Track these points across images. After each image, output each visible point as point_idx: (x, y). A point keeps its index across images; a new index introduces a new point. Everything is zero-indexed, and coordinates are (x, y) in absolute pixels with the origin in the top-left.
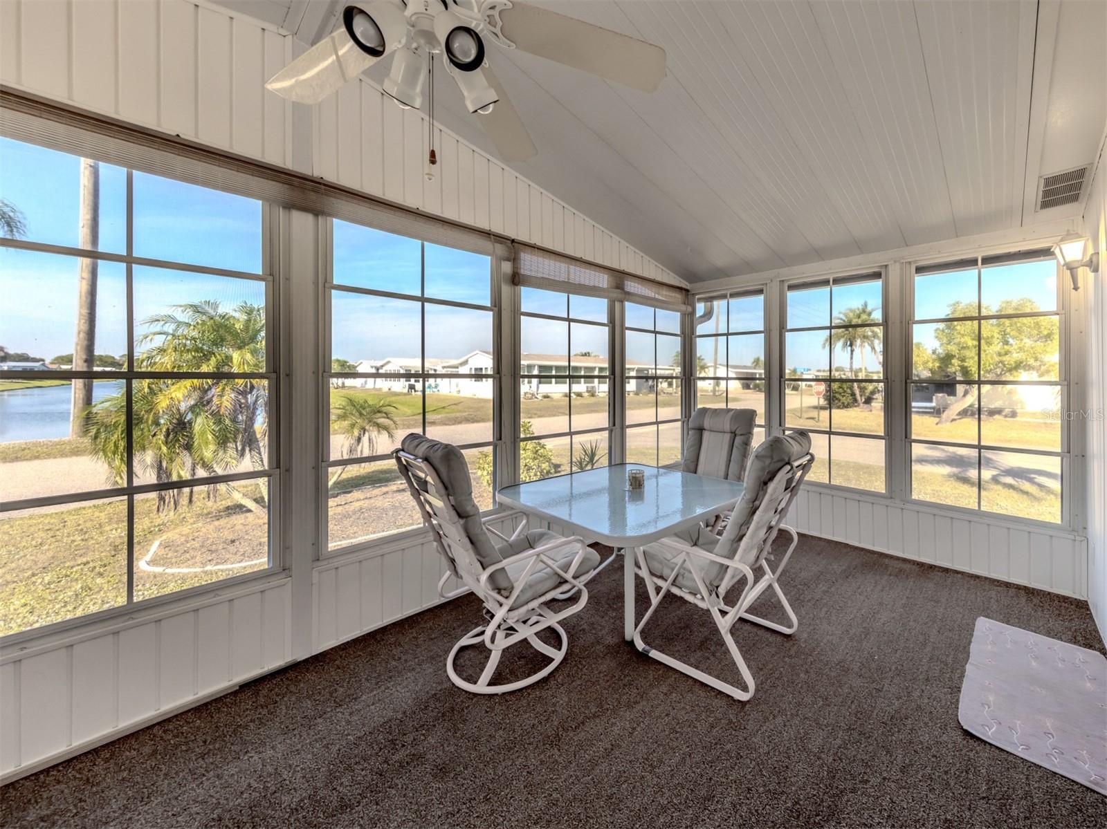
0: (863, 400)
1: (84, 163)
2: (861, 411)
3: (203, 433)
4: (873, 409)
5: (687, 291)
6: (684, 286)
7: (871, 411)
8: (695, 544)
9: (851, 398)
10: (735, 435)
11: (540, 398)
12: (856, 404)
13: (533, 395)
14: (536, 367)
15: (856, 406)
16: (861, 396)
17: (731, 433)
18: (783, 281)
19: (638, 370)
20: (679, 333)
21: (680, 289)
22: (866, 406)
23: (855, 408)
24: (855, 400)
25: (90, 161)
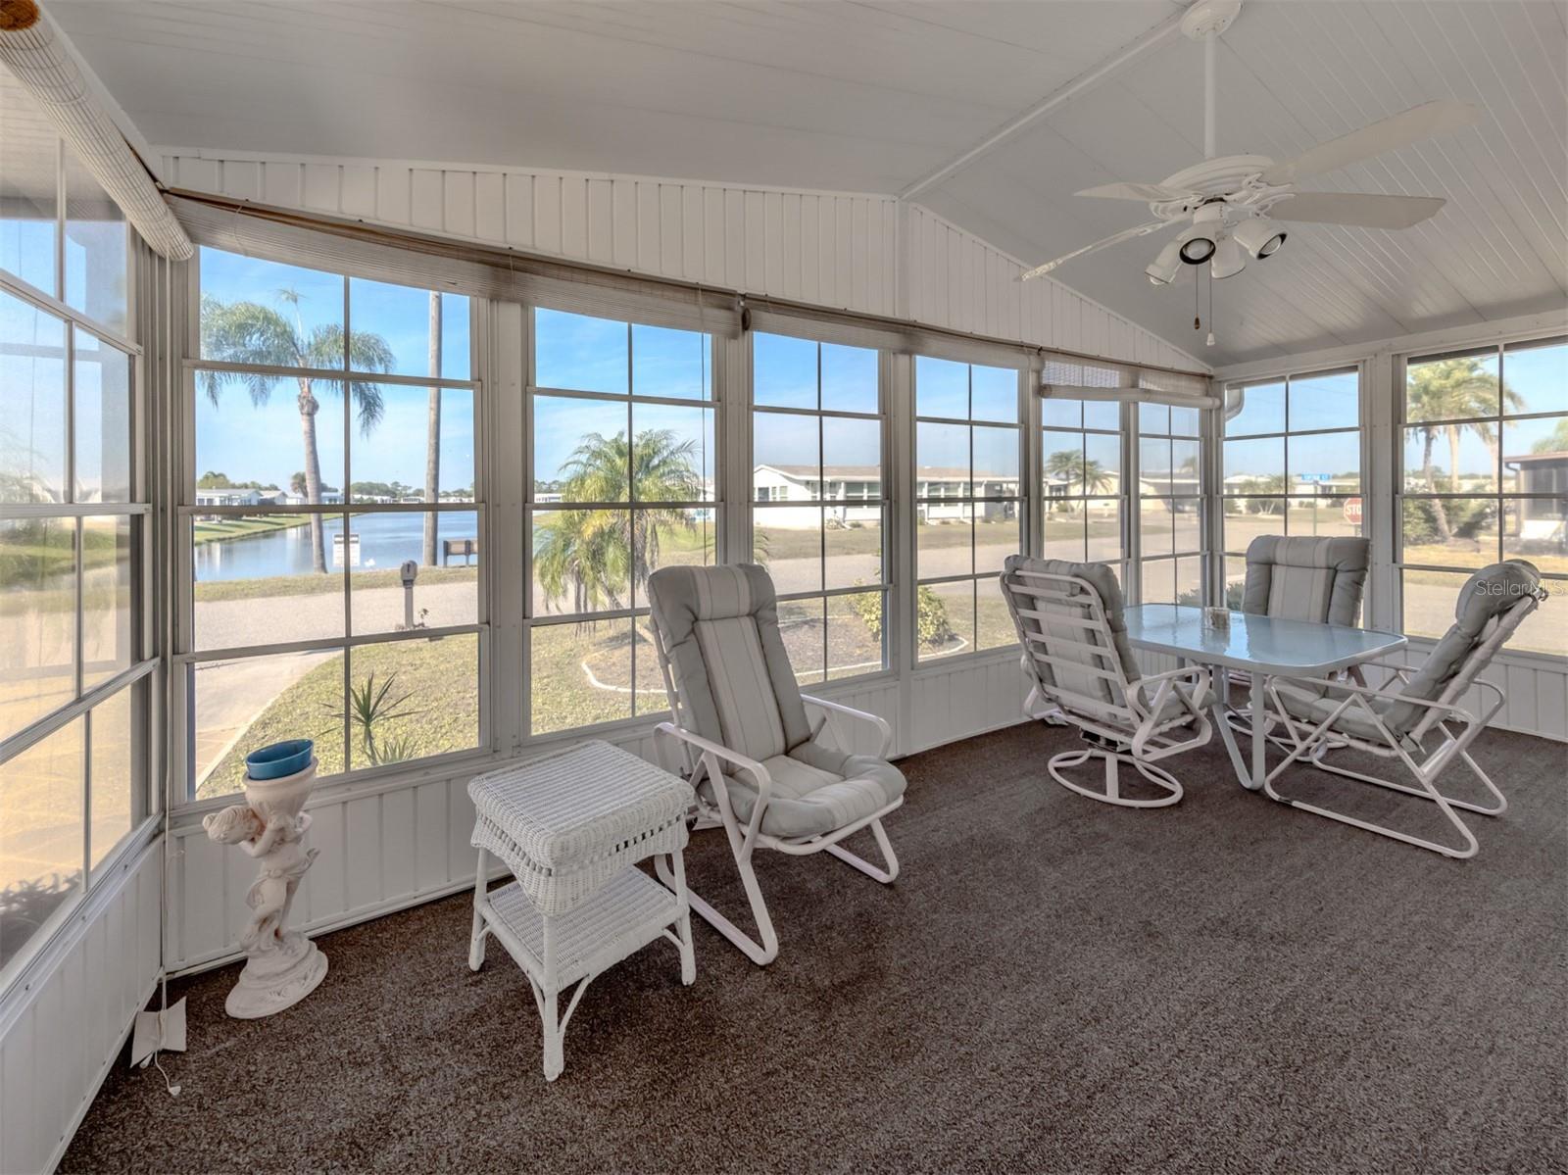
0: (1455, 530)
1: (432, 294)
2: (1451, 551)
3: (615, 561)
4: (1481, 547)
5: (1211, 377)
6: (1207, 373)
7: (1478, 551)
8: (1324, 696)
9: (1425, 526)
10: (1336, 571)
11: (849, 528)
12: (1436, 538)
13: (838, 523)
14: (843, 485)
15: (1437, 542)
16: (1449, 522)
17: (1329, 568)
18: (1399, 355)
19: (989, 486)
20: (1197, 436)
21: (1203, 376)
22: (1461, 541)
23: (1434, 545)
24: (1436, 530)
25: (436, 293)
